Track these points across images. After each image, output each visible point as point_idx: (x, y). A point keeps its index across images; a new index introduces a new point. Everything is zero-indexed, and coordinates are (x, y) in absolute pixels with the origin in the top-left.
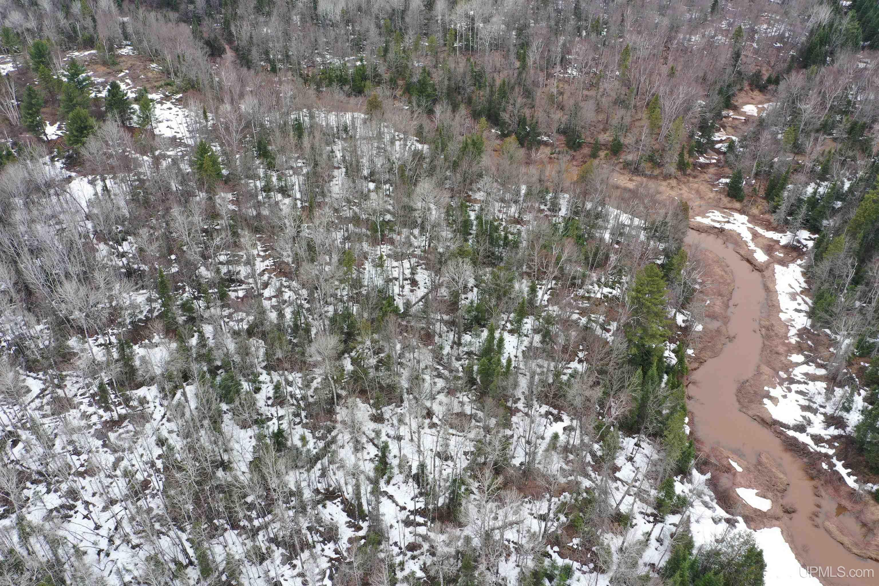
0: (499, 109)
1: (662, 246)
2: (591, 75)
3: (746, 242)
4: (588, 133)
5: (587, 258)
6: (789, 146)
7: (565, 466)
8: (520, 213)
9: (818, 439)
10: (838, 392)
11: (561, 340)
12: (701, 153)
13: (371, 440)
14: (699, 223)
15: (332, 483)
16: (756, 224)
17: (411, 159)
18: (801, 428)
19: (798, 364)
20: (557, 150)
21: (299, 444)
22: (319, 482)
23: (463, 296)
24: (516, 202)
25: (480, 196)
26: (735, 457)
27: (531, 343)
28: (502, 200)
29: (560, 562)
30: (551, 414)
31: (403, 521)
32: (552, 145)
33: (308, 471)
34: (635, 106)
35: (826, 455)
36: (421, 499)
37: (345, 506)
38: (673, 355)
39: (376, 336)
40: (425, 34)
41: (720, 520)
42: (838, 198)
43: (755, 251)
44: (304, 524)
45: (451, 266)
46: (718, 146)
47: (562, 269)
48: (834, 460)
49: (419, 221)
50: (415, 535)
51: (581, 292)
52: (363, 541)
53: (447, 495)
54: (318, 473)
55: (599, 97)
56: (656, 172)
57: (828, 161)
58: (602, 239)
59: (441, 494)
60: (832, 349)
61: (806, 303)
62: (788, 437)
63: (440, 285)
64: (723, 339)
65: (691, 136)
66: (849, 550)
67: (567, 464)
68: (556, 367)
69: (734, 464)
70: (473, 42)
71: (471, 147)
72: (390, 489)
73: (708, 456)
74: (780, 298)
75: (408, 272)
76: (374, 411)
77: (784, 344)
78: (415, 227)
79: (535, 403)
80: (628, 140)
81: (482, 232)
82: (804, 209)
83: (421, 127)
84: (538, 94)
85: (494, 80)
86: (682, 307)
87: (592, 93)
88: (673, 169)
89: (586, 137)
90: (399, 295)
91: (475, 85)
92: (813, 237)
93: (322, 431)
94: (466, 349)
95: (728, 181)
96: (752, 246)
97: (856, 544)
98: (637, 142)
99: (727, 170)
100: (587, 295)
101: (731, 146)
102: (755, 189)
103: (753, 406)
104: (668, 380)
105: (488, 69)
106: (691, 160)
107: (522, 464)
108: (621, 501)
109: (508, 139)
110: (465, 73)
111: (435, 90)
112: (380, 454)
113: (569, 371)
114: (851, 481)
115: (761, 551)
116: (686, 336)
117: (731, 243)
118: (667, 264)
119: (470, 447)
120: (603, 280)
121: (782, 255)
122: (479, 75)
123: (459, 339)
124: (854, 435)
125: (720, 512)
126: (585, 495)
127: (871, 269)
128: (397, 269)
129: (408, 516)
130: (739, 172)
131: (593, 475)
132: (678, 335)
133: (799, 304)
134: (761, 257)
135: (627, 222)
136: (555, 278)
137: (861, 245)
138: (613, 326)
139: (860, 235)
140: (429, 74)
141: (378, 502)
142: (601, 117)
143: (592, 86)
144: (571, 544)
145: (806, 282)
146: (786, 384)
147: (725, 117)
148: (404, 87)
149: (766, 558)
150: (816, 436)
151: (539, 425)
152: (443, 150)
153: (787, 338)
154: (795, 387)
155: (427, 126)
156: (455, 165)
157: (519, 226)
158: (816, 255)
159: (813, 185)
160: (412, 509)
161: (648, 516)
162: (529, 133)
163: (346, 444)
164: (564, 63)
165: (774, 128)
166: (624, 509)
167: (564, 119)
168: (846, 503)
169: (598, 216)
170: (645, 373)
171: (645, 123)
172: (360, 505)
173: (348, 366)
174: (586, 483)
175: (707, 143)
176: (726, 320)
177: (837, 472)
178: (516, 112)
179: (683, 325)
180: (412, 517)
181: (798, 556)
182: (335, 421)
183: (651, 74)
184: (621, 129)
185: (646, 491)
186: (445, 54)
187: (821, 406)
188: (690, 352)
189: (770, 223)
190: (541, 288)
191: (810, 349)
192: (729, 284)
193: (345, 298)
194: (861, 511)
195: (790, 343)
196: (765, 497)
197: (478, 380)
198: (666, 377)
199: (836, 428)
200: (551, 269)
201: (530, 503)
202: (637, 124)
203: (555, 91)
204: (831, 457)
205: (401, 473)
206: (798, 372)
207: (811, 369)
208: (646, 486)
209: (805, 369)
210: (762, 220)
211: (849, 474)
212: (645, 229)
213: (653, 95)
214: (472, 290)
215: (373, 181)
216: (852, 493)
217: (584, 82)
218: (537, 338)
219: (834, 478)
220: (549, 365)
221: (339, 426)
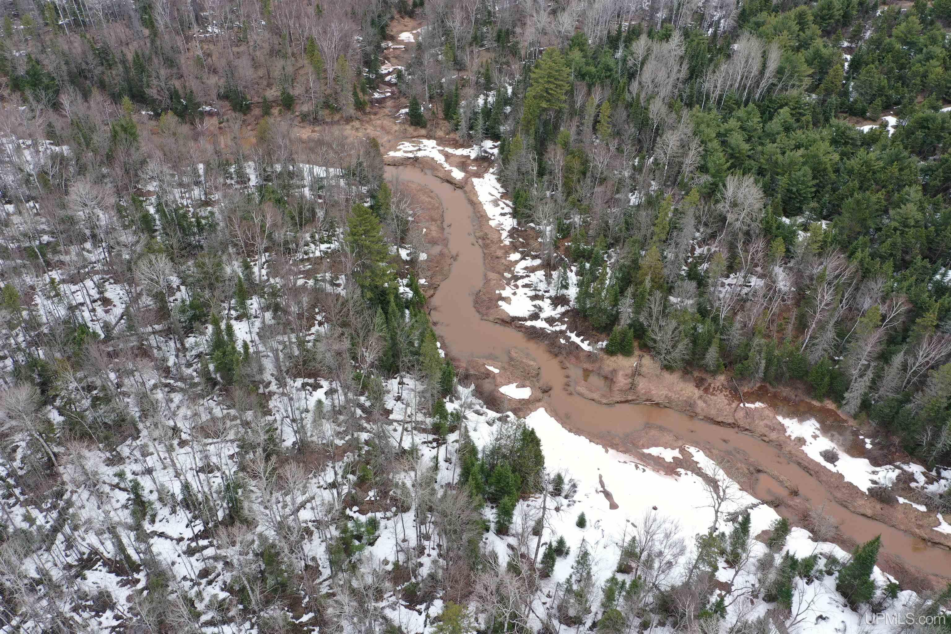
0: (141, 87)
1: (364, 189)
2: (236, 29)
3: (441, 165)
4: (253, 92)
5: (293, 218)
6: (451, 63)
7: (338, 429)
8: (205, 194)
9: (551, 321)
10: (555, 274)
11: (294, 309)
12: (374, 89)
13: (117, 486)
14: (393, 157)
15: (83, 549)
16: (445, 145)
17: (50, 163)
18: (535, 316)
19: (517, 262)
20: (225, 118)
21: (25, 526)
22: (67, 556)
23: (171, 299)
24: (197, 183)
25: (152, 187)
26: (490, 362)
27: (263, 322)
28: (181, 185)
29: (363, 519)
30: (307, 384)
31: (184, 553)
32: (217, 114)
33: (48, 550)
34: (293, 54)
35: (561, 332)
36: (198, 522)
37: (110, 567)
38: (407, 289)
39: (80, 375)
40: (16, 16)
41: (494, 421)
42: (506, 104)
43: (451, 171)
44: (66, 608)
45: (143, 265)
46: (388, 78)
47: (270, 237)
48: (568, 334)
49: (88, 232)
50: (204, 560)
51: (300, 256)
52: (145, 592)
53: (225, 505)
54: (63, 547)
55: (251, 51)
56: (337, 117)
57: (488, 70)
58: (302, 196)
59: (218, 508)
60: (540, 240)
61: (507, 205)
62: (527, 328)
63: (140, 295)
64: (449, 261)
65: (359, 73)
66: (600, 403)
67: (339, 425)
68: (298, 337)
69: (491, 368)
70: (81, 15)
71: (123, 135)
72: (158, 527)
73: (467, 370)
74: (485, 207)
75: (94, 293)
76: (108, 454)
77: (501, 248)
78: (86, 241)
79: (288, 380)
80: (297, 91)
81: (167, 223)
82: (481, 121)
83: (50, 125)
84: (183, 61)
85: (124, 55)
86: (402, 241)
87: (242, 48)
88: (351, 111)
89: (253, 97)
90: (92, 320)
91: (102, 64)
92: (496, 144)
93: (50, 501)
94: (194, 353)
95: (407, 110)
96: (447, 167)
97: (603, 396)
98: (307, 91)
99: (403, 100)
100: (306, 257)
101: (400, 75)
102: (433, 113)
103: (492, 311)
104: (411, 313)
105: (112, 42)
106: (367, 98)
107: (294, 444)
108: (401, 440)
109: (163, 117)
110: (84, 53)
111: (53, 79)
112: (132, 496)
113: (312, 338)
114: (585, 346)
115: (533, 429)
116: (413, 268)
117: (429, 169)
118: (375, 205)
119: (234, 449)
120: (317, 236)
121: (475, 168)
122: (103, 52)
123: (183, 344)
124: (577, 306)
125: (492, 414)
126: (366, 448)
127: (549, 159)
128: (79, 293)
129: (189, 545)
130: (415, 99)
131: (368, 427)
132: (407, 269)
133: (503, 208)
134: (458, 175)
135: (323, 174)
136: (266, 250)
137: (535, 139)
138: (342, 280)
139: (532, 131)
140: (38, 62)
141: (149, 546)
142: (261, 72)
143: (240, 41)
144: (368, 498)
145: (502, 187)
146: (512, 283)
147: (386, 49)
148: (10, 83)
149: (538, 434)
150: (549, 318)
151: (299, 399)
152: (88, 145)
153: (501, 242)
154: (520, 283)
155: (58, 123)
156: (110, 159)
157: (209, 208)
158: (503, 160)
159: (482, 96)
160: (191, 536)
161: (431, 442)
162: (186, 106)
163: (85, 502)
164: (201, 21)
165: (433, 51)
166: (406, 445)
167: (222, 82)
168: (587, 366)
169: (291, 175)
170: (386, 313)
171: (309, 69)
172: (128, 558)
173: (56, 417)
174: (364, 436)
175: (376, 78)
176: (445, 242)
177: (574, 343)
178: (163, 84)
179: (408, 258)
180: (194, 544)
181: (564, 425)
182: (63, 483)
183: (298, 17)
184: (286, 81)
185: (422, 422)
186: (52, 36)
187: (545, 292)
188: (422, 281)
189: (457, 142)
190: (255, 265)
191: (523, 245)
192: (438, 208)
193: (23, 345)
194: (600, 367)
195: (505, 245)
196: (524, 386)
197: (219, 379)
198: (407, 312)
199: (562, 306)
200: (258, 240)
201: (315, 477)
202: (302, 72)
203: (200, 53)
204: (565, 332)
205: (165, 505)
206: (519, 269)
207: (529, 262)
208: (420, 417)
209: (523, 264)
210: (449, 140)
211: (582, 341)
212: (342, 177)
213: (307, 39)
214: (179, 289)
215: (9, 202)
216: (589, 355)
217: (230, 39)
218: (268, 315)
219: (572, 348)
220: (289, 338)
221: (70, 487)
